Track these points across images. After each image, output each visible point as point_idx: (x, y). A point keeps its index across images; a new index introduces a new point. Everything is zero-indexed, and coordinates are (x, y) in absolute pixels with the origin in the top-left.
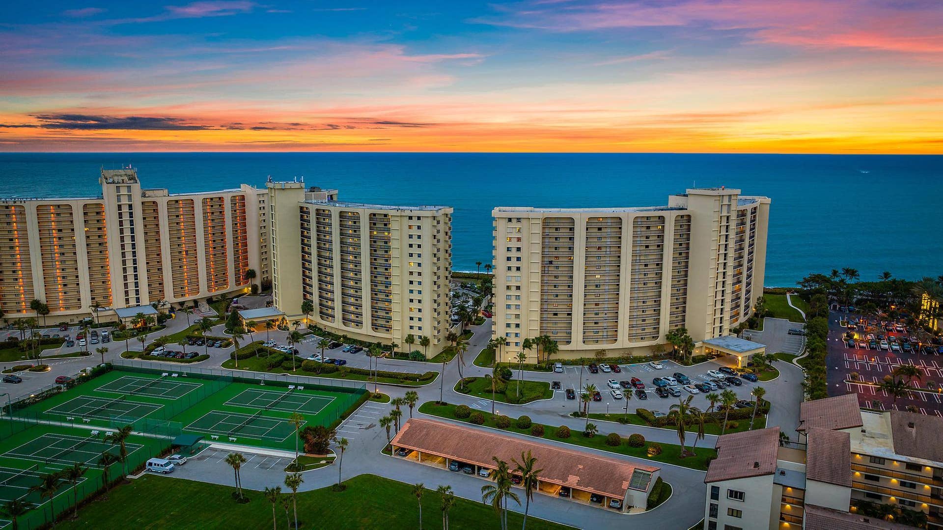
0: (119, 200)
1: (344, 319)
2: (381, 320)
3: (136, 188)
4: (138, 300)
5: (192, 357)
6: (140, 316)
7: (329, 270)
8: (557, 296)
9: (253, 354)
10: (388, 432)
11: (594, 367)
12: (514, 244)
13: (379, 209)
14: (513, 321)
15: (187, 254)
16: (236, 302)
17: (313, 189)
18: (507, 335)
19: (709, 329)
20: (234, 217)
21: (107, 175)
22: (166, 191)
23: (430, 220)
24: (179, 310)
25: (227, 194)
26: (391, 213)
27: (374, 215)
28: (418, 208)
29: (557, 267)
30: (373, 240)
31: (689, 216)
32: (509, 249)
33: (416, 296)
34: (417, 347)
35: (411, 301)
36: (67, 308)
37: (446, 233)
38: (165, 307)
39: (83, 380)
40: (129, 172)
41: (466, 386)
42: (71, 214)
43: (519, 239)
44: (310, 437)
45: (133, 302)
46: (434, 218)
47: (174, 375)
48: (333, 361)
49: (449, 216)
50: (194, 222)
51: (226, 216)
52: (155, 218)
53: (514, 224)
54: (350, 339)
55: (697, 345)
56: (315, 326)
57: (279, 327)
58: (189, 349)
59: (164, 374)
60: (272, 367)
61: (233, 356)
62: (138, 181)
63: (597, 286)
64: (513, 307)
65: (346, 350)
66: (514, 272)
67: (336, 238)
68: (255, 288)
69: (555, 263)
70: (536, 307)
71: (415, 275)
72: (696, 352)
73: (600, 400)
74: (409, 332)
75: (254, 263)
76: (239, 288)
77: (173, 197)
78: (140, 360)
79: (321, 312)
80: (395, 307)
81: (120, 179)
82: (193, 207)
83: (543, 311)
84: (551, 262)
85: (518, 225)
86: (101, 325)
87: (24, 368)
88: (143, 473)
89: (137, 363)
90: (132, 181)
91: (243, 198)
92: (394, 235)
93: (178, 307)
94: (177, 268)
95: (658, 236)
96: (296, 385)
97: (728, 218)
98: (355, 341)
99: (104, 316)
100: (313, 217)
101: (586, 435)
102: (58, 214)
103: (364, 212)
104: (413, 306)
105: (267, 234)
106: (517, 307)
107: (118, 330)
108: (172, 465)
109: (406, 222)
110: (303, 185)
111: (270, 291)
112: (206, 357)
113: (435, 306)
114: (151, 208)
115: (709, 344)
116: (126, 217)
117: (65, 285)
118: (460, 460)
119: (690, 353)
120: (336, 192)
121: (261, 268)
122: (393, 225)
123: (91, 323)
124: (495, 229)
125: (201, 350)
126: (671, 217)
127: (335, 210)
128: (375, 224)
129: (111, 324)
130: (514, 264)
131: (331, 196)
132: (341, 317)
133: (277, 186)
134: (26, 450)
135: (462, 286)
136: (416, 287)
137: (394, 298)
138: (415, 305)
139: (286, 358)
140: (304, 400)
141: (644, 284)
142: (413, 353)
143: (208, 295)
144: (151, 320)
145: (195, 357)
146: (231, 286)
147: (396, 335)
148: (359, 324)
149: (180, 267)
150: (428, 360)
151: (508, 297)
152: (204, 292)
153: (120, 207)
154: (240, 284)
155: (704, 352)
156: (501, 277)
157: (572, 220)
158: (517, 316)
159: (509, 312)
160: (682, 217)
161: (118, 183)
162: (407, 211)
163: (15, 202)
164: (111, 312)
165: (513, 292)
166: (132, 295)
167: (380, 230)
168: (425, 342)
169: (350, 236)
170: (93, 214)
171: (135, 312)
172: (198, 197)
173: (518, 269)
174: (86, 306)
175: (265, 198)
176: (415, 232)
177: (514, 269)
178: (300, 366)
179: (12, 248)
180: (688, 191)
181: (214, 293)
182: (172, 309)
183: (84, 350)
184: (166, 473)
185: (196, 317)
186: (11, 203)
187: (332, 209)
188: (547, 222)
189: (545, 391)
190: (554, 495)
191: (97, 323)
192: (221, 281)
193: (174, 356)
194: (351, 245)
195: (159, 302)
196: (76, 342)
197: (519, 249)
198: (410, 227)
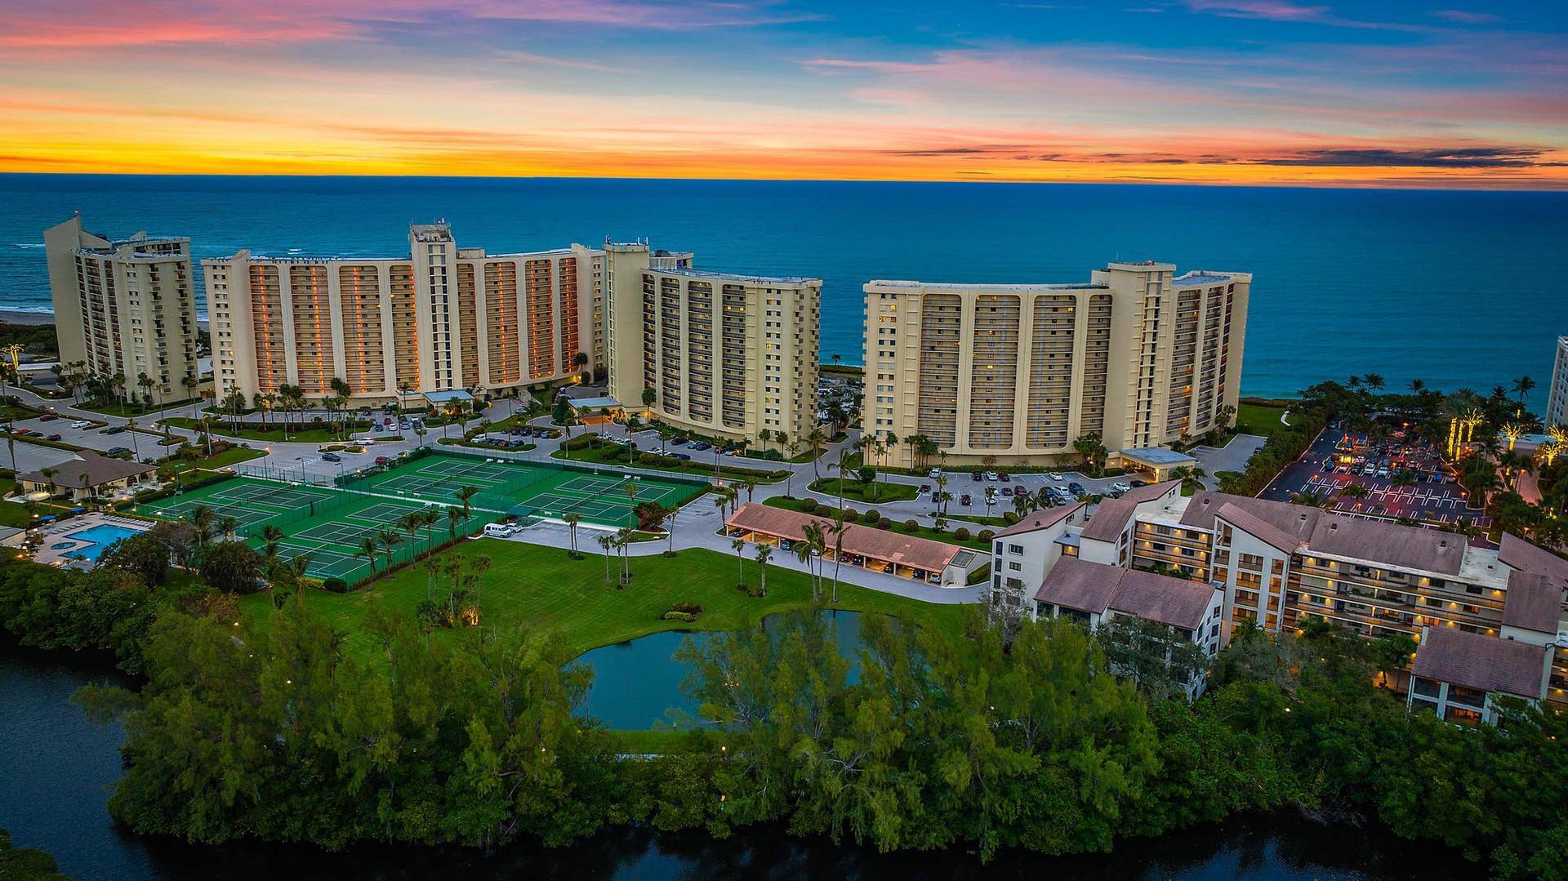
0: (431, 262)
1: (691, 411)
2: (733, 411)
3: (451, 247)
4: (450, 382)
5: (517, 445)
6: (455, 400)
7: (675, 353)
8: (939, 388)
9: (585, 446)
10: (723, 512)
11: (977, 474)
12: (888, 325)
13: (736, 279)
14: (886, 417)
15: (506, 330)
16: (564, 392)
17: (659, 254)
18: (877, 433)
19: (1129, 436)
20: (562, 286)
21: (416, 231)
22: (483, 252)
23: (791, 294)
24: (495, 399)
25: (555, 256)
26: (747, 284)
27: (729, 286)
28: (781, 279)
29: (940, 354)
30: (726, 318)
31: (1110, 297)
32: (881, 331)
33: (772, 384)
34: (773, 445)
35: (768, 389)
36: (369, 390)
37: (814, 311)
38: (481, 393)
39: (404, 461)
40: (442, 228)
41: (821, 485)
42: (376, 277)
43: (894, 319)
44: (643, 511)
45: (444, 386)
46: (797, 292)
47: (499, 461)
48: (675, 455)
49: (818, 290)
50: (515, 290)
51: (553, 284)
52: (470, 284)
53: (888, 301)
54: (697, 435)
55: (1111, 455)
56: (658, 421)
57: (615, 420)
58: (514, 439)
59: (489, 460)
60: (605, 459)
61: (563, 446)
62: (453, 239)
63: (988, 378)
64: (885, 400)
65: (691, 446)
66: (887, 359)
67: (683, 313)
68: (586, 377)
69: (938, 350)
70: (913, 401)
71: (773, 358)
72: (1111, 464)
73: (968, 504)
74: (763, 426)
75: (585, 345)
76: (567, 375)
77: (492, 258)
78: (459, 446)
79: (665, 404)
80: (749, 397)
81: (433, 235)
82: (514, 272)
83: (921, 406)
84: (933, 348)
85: (894, 302)
86: (409, 411)
87: (340, 448)
88: (481, 536)
89: (457, 448)
90: (445, 239)
91: (573, 261)
92: (750, 310)
93: (494, 395)
94: (494, 346)
95: (1069, 321)
96: (633, 475)
97: (1158, 300)
98: (703, 438)
99: (411, 400)
100: (658, 288)
101: (936, 531)
102: (362, 277)
103: (717, 283)
104: (769, 395)
105: (603, 308)
106: (890, 400)
107: (430, 416)
108: (509, 531)
109: (765, 296)
110: (647, 248)
111: (604, 381)
112: (534, 446)
113: (796, 396)
114: (467, 271)
115: (1130, 455)
116: (438, 283)
117: (367, 362)
118: (792, 538)
119: (1103, 464)
120: (692, 255)
121: (594, 352)
122: (749, 299)
123: (395, 408)
124: (866, 306)
125: (528, 440)
126: (1084, 297)
127: (683, 279)
128: (729, 298)
129: (421, 410)
130: (887, 348)
131: (685, 261)
132: (687, 408)
133: (617, 249)
134: (370, 514)
135: (849, 383)
136: (773, 373)
137: (748, 386)
138: (773, 395)
139: (622, 450)
140: (641, 489)
141: (1049, 379)
142: (769, 451)
143: (531, 382)
144: (467, 406)
145: (520, 446)
146: (557, 374)
147: (750, 431)
148: (708, 417)
149: (498, 345)
150: (785, 461)
151: (880, 388)
152: (524, 378)
153: (432, 270)
154: (568, 371)
155: (1123, 464)
156: (872, 363)
157: (958, 298)
158: (890, 411)
159: (880, 405)
160: (1101, 297)
161: (431, 241)
162: (767, 282)
163: (317, 262)
164: (419, 397)
165: (886, 382)
166: (443, 376)
167: (734, 304)
168: (782, 438)
169: (701, 311)
170: (402, 278)
171: (448, 397)
172: (521, 259)
173: (892, 354)
174: (391, 389)
175: (602, 262)
176: (773, 307)
177: (887, 355)
178: (638, 459)
179: (311, 316)
180: (1111, 265)
181: (537, 380)
182: (487, 397)
183: (397, 434)
184: (504, 537)
185: (517, 407)
186: (313, 264)
187: (681, 278)
188: (928, 299)
189: (909, 493)
190: (879, 572)
191: (403, 408)
192: (545, 366)
193: (497, 444)
194: (701, 321)
195: (474, 386)
196: (385, 427)
197: (893, 331)
198: (768, 302)
